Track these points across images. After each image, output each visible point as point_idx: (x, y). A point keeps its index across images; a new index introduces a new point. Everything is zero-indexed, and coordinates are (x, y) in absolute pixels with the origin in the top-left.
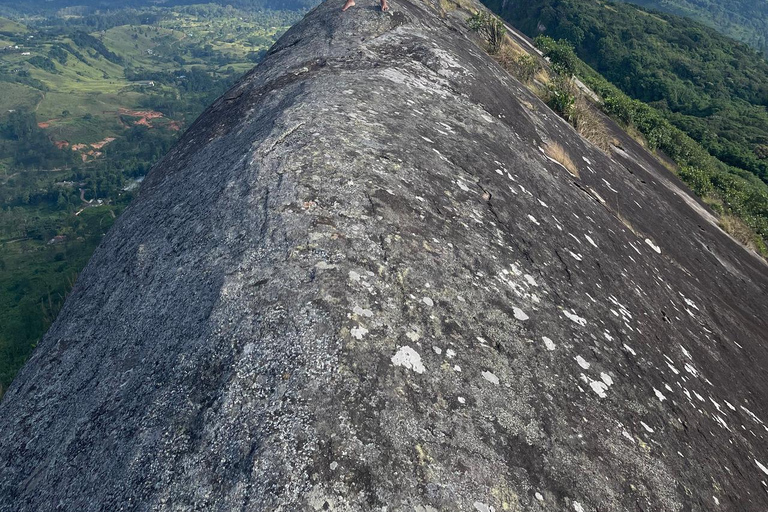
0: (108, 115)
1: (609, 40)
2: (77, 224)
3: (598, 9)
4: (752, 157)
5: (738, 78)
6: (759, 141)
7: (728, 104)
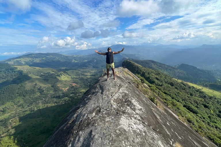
0: (68, 84)
2: (63, 101)
4: (169, 93)
5: (166, 80)
6: (170, 90)
7: (164, 84)
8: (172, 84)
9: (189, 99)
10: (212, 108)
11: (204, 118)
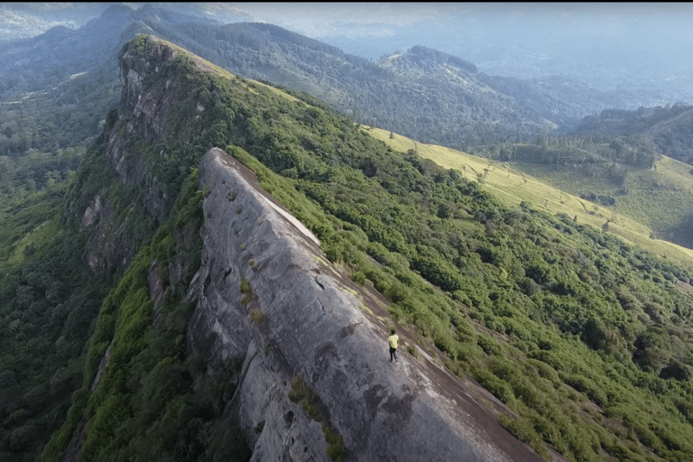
1: (254, 120)
3: (244, 93)
5: (345, 149)
6: (361, 201)
7: (338, 170)
8: (369, 169)
9: (433, 235)
10: (507, 263)
11: (476, 304)
